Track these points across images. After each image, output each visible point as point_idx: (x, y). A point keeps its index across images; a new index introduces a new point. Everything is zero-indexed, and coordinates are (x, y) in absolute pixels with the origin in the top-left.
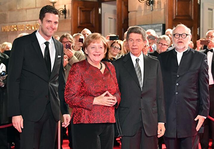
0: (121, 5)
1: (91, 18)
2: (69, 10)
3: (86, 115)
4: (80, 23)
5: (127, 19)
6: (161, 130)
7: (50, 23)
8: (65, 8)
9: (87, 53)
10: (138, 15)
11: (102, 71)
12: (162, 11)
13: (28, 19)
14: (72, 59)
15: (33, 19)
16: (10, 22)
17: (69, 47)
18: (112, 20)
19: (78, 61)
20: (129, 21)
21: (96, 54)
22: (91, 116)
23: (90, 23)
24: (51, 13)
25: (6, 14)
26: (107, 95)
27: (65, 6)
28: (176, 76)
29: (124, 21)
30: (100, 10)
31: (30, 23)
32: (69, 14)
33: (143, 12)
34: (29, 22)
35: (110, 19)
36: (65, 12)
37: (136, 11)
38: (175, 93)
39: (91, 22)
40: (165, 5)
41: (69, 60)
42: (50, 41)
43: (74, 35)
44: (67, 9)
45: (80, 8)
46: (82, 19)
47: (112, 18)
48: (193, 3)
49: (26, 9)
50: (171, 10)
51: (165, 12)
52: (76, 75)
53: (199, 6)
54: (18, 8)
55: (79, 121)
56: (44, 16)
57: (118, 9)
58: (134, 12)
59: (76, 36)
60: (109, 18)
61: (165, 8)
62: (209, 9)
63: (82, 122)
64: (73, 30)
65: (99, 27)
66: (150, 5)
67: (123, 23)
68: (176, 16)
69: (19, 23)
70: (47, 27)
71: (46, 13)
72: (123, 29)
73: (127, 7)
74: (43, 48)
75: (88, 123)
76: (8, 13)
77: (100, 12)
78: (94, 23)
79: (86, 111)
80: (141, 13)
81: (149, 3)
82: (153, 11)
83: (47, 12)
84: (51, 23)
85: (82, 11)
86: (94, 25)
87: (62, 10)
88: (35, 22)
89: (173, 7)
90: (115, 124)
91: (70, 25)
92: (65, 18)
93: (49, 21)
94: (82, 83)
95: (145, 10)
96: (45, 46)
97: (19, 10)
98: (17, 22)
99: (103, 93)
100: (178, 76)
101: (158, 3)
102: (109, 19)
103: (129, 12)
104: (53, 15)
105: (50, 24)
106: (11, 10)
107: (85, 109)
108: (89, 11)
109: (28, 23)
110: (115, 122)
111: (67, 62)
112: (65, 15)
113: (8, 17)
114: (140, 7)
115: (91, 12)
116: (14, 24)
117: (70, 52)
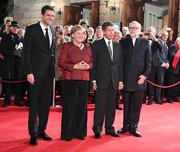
0: (95, 10)
1: (76, 17)
2: (62, 12)
3: (69, 74)
4: (69, 20)
5: (98, 19)
6: (121, 86)
8: (60, 11)
9: (73, 37)
10: (105, 16)
11: (81, 48)
12: (121, 14)
14: (63, 41)
16: (26, 18)
17: (61, 33)
19: (66, 42)
21: (80, 37)
22: (72, 75)
23: (75, 20)
25: (23, 13)
26: (83, 63)
27: (60, 9)
28: (133, 53)
29: (96, 20)
30: (82, 12)
32: (62, 14)
33: (108, 14)
36: (60, 13)
37: (104, 14)
38: (132, 63)
40: (122, 11)
41: (61, 42)
42: (49, 28)
43: (65, 27)
44: (61, 11)
45: (69, 11)
47: (89, 18)
48: (140, 10)
49: (36, 11)
50: (126, 14)
51: (122, 15)
52: (64, 50)
53: (144, 12)
54: (31, 10)
55: (65, 78)
56: (45, 12)
57: (93, 12)
58: (103, 15)
59: (66, 27)
61: (122, 13)
62: (150, 14)
63: (66, 78)
64: (64, 24)
66: (113, 10)
68: (129, 18)
69: (31, 19)
70: (47, 19)
73: (99, 11)
74: (44, 32)
75: (70, 79)
76: (25, 13)
77: (81, 14)
78: (78, 20)
79: (69, 72)
80: (107, 15)
81: (112, 9)
82: (115, 14)
83: (47, 9)
84: (49, 16)
85: (71, 13)
87: (58, 11)
89: (127, 12)
90: (89, 81)
91: (63, 21)
92: (60, 16)
94: (68, 55)
95: (110, 13)
96: (46, 31)
97: (32, 11)
98: (30, 18)
99: (80, 62)
100: (134, 53)
101: (118, 9)
102: (87, 18)
103: (100, 14)
104: (51, 11)
106: (26, 10)
107: (69, 71)
108: (75, 13)
110: (89, 80)
111: (60, 43)
112: (60, 15)
113: (25, 15)
114: (107, 11)
115: (76, 14)
116: (28, 19)
117: (62, 37)
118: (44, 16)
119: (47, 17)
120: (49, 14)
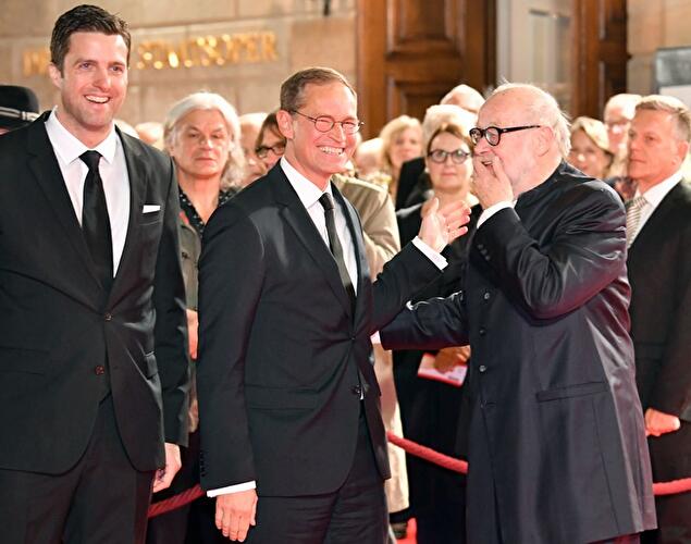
1: (448, 14)
4: (396, 37)
7: (90, 70)
13: (150, 18)
15: (172, 18)
18: (545, 20)
20: (632, 26)
23: (443, 36)
24: (91, 30)
29: (607, 29)
31: (158, 36)
34: (156, 32)
35: (538, 18)
39: (449, 33)
46: (404, 16)
47: (545, 13)
56: (66, 50)
60: (535, 12)
64: (362, 68)
65: (486, 54)
67: (602, 33)
70: (82, 89)
71: (70, 32)
72: (602, 66)
78: (461, 34)
83: (76, 30)
84: (94, 69)
86: (462, 46)
88: (181, 30)
92: (325, 11)
93: (89, 64)
96: (85, 169)
102: (532, 18)
104: (100, 35)
105: (91, 74)
109: (147, 37)
118: (62, 76)
119: (84, 79)
120: (92, 56)
